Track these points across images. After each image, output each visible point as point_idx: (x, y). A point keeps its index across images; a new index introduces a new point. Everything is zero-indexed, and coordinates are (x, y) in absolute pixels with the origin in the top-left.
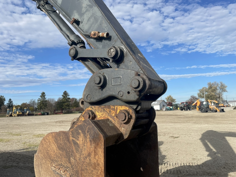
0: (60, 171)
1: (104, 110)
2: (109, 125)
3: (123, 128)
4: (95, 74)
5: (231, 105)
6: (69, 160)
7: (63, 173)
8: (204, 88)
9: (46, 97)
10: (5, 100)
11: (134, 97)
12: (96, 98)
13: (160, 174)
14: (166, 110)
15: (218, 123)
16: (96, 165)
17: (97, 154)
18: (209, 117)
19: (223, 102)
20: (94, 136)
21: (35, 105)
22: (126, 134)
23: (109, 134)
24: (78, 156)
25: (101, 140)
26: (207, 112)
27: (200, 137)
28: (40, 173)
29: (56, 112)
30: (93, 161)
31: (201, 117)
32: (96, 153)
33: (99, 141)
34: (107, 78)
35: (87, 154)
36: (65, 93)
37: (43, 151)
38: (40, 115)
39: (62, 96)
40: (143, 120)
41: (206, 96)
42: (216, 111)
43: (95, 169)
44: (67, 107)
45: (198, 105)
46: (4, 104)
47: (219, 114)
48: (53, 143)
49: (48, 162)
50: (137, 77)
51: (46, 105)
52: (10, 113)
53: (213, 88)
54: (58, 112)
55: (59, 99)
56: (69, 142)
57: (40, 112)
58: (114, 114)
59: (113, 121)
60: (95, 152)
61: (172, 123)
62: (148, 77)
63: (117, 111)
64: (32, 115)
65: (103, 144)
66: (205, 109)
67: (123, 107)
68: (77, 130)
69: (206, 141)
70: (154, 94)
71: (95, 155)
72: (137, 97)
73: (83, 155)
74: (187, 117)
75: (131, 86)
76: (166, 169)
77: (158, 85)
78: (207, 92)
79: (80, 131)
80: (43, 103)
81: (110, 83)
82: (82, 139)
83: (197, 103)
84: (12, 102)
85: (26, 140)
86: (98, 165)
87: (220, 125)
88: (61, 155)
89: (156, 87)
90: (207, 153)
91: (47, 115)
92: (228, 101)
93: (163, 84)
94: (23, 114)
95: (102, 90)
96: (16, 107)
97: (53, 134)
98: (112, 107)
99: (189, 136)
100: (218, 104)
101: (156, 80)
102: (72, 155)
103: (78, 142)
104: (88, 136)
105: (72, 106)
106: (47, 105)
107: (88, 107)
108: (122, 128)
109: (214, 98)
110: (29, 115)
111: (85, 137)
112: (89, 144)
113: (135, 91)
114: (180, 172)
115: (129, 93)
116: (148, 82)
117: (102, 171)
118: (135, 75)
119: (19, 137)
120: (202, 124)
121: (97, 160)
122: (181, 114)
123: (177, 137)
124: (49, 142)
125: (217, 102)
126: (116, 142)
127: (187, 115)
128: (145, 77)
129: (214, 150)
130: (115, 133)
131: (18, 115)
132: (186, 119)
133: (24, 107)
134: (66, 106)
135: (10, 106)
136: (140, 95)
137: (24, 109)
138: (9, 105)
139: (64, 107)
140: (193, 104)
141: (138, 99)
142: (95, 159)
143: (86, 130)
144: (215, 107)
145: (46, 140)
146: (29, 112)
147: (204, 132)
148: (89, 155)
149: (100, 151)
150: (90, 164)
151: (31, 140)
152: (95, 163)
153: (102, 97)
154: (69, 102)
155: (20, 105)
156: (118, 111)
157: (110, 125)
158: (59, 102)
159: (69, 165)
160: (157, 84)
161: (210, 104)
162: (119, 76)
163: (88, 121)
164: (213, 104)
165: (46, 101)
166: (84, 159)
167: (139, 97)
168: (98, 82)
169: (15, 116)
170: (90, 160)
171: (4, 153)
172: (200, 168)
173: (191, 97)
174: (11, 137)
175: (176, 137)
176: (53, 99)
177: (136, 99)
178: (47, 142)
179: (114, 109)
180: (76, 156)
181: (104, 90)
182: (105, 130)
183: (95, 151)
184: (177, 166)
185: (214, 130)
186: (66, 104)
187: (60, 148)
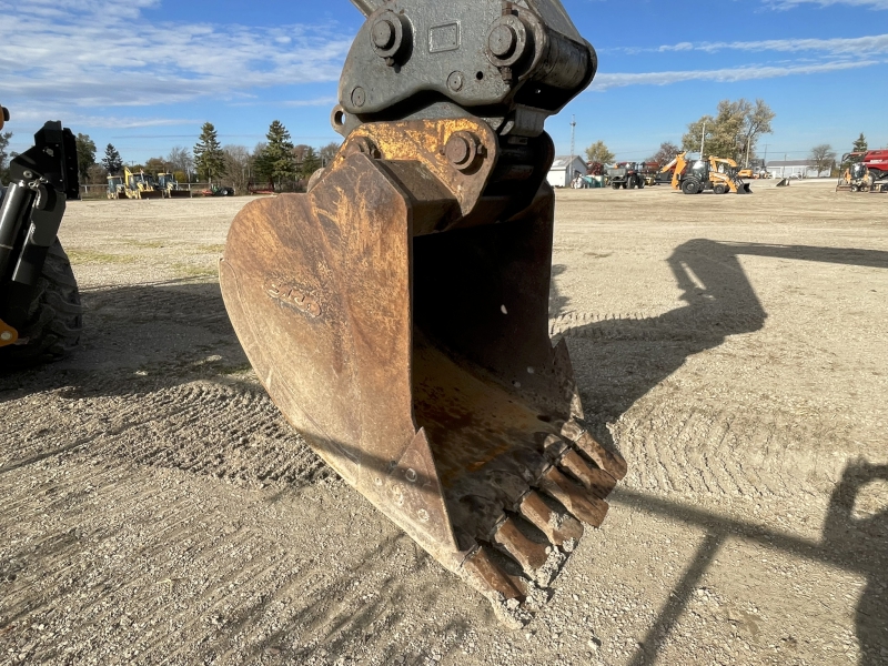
0: (293, 297)
1: (405, 134)
2: (419, 175)
3: (459, 187)
4: (374, 15)
5: (774, 174)
6: (313, 269)
7: (301, 304)
8: (704, 119)
9: (217, 140)
10: (94, 149)
11: (495, 88)
12: (380, 98)
13: (551, 336)
14: (582, 187)
15: (723, 222)
16: (385, 278)
17: (389, 247)
18: (704, 206)
19: (753, 164)
20: (380, 200)
21: (189, 165)
22: (468, 202)
23: (420, 197)
24: (337, 256)
25: (398, 208)
26: (700, 192)
27: (670, 253)
28: (240, 306)
29: (255, 187)
30: (379, 265)
31: (682, 206)
32: (385, 246)
33: (394, 212)
34: (414, 30)
35: (362, 250)
36: (276, 129)
37: (239, 251)
38: (207, 195)
39: (269, 137)
40: (517, 167)
41: (705, 146)
42: (726, 191)
43: (384, 285)
44: (287, 174)
45: (678, 171)
46: (93, 160)
47: (733, 198)
48: (266, 228)
49: (257, 279)
50: (509, 20)
51: (222, 165)
52: (119, 187)
53: (731, 120)
54: (259, 187)
55: (260, 148)
56: (311, 223)
57: (207, 186)
58: (433, 147)
59: (430, 166)
60: (383, 242)
61: (595, 219)
62: (541, 21)
63: (442, 137)
64: (185, 194)
65: (405, 219)
66: (696, 184)
67: (461, 123)
68: (330, 187)
69: (684, 265)
70: (557, 85)
71: (384, 251)
72: (506, 88)
73: (352, 252)
74: (640, 207)
75: (489, 51)
76: (565, 328)
77: (569, 53)
78: (712, 131)
79: (339, 189)
80: (212, 160)
81: (424, 46)
82: (344, 212)
83: (674, 167)
84: (117, 153)
85: (180, 259)
86: (393, 274)
87: (730, 227)
88: (290, 259)
89: (563, 60)
90: (681, 292)
91: (228, 195)
92: (767, 161)
93: (584, 55)
94: (157, 193)
95: (398, 71)
96: (132, 170)
97: (264, 204)
98: (429, 125)
99: (638, 251)
100: (737, 169)
101: (565, 37)
102: (320, 255)
103: (336, 220)
104: (363, 202)
105: (299, 171)
106: (225, 164)
107: (356, 128)
108: (456, 187)
109: (728, 151)
110: (175, 194)
111: (355, 204)
112: (366, 222)
113: (499, 68)
114: (602, 333)
115: (480, 76)
116: (540, 39)
117: (402, 289)
118: (503, 14)
119: (158, 251)
120: (681, 223)
121: (390, 264)
122: (627, 197)
123: (605, 256)
124: (253, 224)
125: (734, 165)
126: (440, 225)
127: (640, 200)
128: (533, 21)
129: (700, 286)
130: (438, 197)
131: (145, 195)
132: (637, 211)
133: (157, 172)
134: (284, 170)
135: (116, 168)
136: (513, 82)
137: (157, 178)
138: (111, 166)
139: (276, 173)
140: (665, 169)
141: (508, 94)
142: (384, 259)
143: (355, 184)
144: (726, 178)
145: (245, 221)
146: (175, 186)
147: (681, 242)
148: (368, 251)
149: (397, 239)
150: (370, 274)
151: (195, 258)
152: (384, 271)
153: (397, 94)
154: (290, 157)
155: (144, 164)
156: (446, 138)
157: (424, 176)
158: (259, 158)
159: (315, 282)
160: (567, 50)
161: (713, 168)
162: (451, 20)
163: (362, 159)
164: (721, 170)
165: (220, 153)
166: (356, 263)
167: (512, 87)
168: (384, 42)
169: (134, 198)
170: (370, 264)
171: (125, 288)
172: (654, 325)
173: (663, 147)
174: (134, 252)
175: (601, 256)
176: (240, 149)
177: (500, 95)
178: (248, 228)
179: (433, 132)
180: (332, 258)
181: (404, 69)
182: (410, 188)
183: (382, 240)
184: (595, 320)
185: (710, 237)
186: (282, 162)
187: (287, 239)
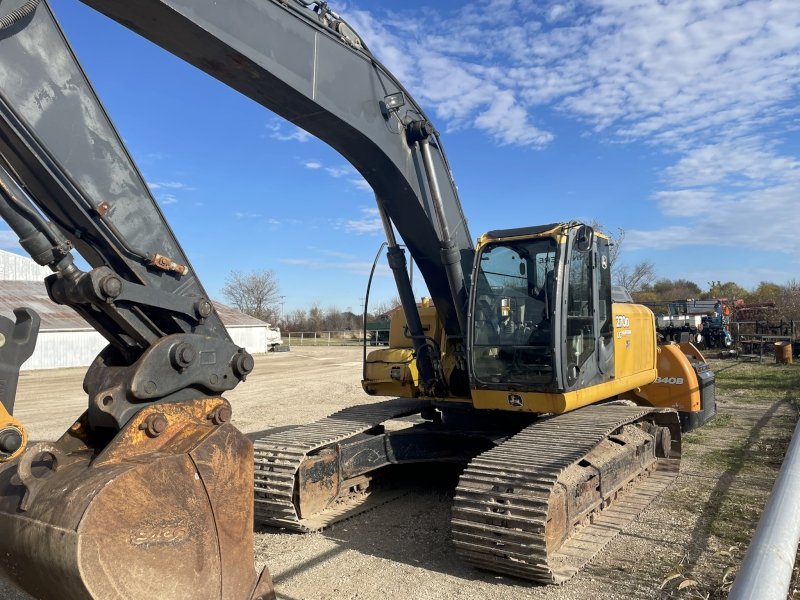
0: (162, 534)
1: (182, 409)
6: (183, 505)
7: (170, 536)
12: (167, 389)
20: (240, 446)
32: (242, 471)
35: (228, 477)
48: (139, 489)
49: (121, 536)
58: (199, 414)
63: (205, 408)
67: (215, 400)
68: (208, 445)
71: (241, 474)
73: (221, 481)
79: (214, 446)
82: (217, 458)
88: (161, 505)
98: (197, 402)
102: (191, 492)
103: (211, 464)
104: (230, 450)
111: (225, 451)
112: (231, 461)
115: (225, 377)
124: (125, 490)
143: (225, 440)
148: (232, 477)
153: (179, 386)
156: (207, 408)
159: (184, 514)
162: (212, 350)
166: (223, 487)
170: (233, 484)
179: (200, 406)
183: (240, 468)
187: (159, 492)
